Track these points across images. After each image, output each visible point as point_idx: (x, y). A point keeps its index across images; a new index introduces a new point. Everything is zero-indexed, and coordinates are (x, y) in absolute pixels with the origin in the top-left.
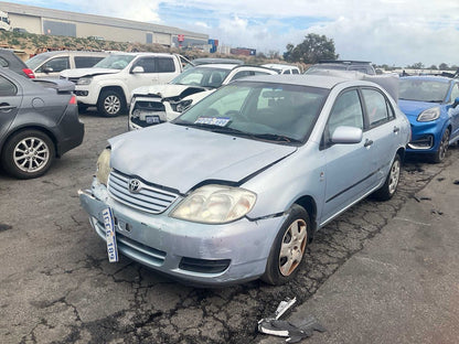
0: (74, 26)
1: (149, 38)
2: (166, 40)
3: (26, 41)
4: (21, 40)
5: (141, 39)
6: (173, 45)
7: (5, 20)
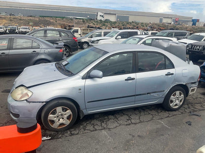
0: (128, 17)
1: (161, 20)
2: (169, 21)
3: (108, 24)
4: (106, 24)
5: (157, 21)
6: (173, 23)
7: (102, 16)
